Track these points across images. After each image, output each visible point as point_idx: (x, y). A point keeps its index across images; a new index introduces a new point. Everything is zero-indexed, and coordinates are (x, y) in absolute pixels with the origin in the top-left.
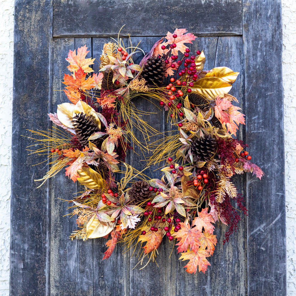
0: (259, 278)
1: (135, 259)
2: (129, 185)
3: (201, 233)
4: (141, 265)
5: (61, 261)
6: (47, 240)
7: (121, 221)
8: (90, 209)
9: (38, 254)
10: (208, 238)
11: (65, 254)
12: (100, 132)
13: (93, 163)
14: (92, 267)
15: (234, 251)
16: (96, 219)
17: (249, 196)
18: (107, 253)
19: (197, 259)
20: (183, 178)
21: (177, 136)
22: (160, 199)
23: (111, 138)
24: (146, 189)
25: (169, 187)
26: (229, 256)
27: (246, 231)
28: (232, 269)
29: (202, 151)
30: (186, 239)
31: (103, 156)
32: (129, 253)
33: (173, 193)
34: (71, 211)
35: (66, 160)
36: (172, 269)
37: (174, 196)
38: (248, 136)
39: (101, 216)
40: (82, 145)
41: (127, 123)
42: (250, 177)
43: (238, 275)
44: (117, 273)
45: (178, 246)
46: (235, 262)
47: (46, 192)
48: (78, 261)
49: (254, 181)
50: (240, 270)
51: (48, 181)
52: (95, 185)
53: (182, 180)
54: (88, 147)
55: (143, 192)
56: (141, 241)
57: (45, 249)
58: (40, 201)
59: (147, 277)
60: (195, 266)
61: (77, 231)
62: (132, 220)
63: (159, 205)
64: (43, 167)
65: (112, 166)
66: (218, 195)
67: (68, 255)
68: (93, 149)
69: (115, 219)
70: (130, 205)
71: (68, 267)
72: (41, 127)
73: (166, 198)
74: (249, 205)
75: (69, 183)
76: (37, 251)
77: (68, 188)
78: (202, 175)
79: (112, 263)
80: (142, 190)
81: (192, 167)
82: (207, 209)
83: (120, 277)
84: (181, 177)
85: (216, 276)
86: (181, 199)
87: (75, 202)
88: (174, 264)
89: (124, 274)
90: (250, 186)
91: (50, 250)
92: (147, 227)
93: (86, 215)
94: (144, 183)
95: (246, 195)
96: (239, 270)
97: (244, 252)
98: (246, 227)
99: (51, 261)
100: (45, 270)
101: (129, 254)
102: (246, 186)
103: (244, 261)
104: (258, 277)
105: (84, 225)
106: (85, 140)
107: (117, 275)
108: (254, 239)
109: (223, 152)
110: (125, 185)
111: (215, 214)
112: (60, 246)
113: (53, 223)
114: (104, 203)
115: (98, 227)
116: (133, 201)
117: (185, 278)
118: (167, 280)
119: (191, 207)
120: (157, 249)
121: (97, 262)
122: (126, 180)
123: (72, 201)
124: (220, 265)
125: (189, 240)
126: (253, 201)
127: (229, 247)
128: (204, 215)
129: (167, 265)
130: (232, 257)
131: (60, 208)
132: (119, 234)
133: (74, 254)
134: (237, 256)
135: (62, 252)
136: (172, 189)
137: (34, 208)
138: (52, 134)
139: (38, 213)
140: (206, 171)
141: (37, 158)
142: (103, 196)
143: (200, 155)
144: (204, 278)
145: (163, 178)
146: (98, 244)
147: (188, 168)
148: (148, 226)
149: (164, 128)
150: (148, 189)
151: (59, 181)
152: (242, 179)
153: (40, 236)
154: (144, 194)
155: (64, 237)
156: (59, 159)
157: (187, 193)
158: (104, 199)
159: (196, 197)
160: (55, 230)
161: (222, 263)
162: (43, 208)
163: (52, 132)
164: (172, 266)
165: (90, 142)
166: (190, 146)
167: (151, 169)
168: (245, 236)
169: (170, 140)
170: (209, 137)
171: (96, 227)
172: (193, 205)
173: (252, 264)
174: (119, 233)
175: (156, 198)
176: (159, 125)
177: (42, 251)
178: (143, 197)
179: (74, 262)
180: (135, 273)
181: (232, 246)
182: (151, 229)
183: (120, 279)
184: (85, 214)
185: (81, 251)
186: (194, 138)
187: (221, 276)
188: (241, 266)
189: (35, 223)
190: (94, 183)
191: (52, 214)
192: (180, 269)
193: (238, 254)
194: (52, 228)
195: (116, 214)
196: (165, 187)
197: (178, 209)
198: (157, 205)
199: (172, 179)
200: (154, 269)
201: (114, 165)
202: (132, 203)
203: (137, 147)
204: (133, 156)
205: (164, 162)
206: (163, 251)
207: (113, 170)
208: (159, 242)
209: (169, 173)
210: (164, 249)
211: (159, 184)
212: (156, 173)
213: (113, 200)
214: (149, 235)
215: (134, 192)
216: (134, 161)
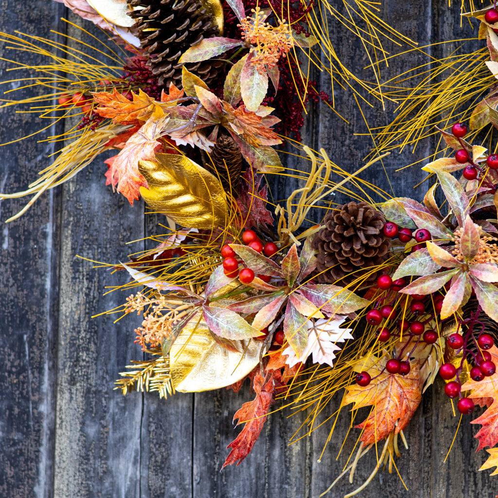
1: (328, 461)
2: (314, 216)
4: (351, 481)
5: (89, 460)
6: (45, 391)
7: (287, 337)
8: (182, 296)
9: (16, 436)
11: (101, 438)
12: (220, 38)
13: (193, 140)
14: (188, 481)
16: (204, 328)
18: (237, 443)
21: (475, 58)
22: (421, 264)
23: (257, 56)
24: (372, 231)
25: (452, 226)
31: (230, 117)
32: (311, 441)
33: (469, 244)
34: (121, 298)
35: (107, 132)
36: (450, 494)
37: (472, 255)
39: (220, 320)
40: (160, 82)
41: (310, 10)
45: (478, 427)
47: (45, 235)
48: (144, 460)
51: (51, 202)
52: (200, 214)
53: (496, 201)
54: (180, 88)
55: (365, 242)
56: (352, 404)
57: (38, 419)
58: (25, 266)
61: (139, 366)
62: (323, 335)
63: (419, 287)
64: (35, 157)
65: (258, 153)
67: (111, 440)
68: (195, 95)
69: (266, 330)
70: (318, 283)
71: (110, 480)
72: (31, 28)
73: (445, 262)
75: (119, 207)
76: (12, 425)
77: (115, 223)
79: (252, 470)
80: (361, 235)
84: (493, 192)
86: (495, 266)
87: (132, 272)
88: (458, 477)
91: (55, 424)
92: (375, 359)
93: (167, 316)
94: (366, 209)
99: (57, 459)
100: (36, 489)
101: (308, 444)
105: (163, 348)
106: (169, 63)
110: (302, 217)
112: (86, 411)
113: (65, 335)
114: (230, 276)
115: (208, 354)
116: (329, 272)
120: (404, 429)
121: (205, 464)
122: (305, 200)
123: (124, 265)
129: (433, 482)
131: (88, 288)
132: (278, 380)
133: (131, 438)
135: (92, 431)
136: (466, 233)
137: (6, 286)
138: (66, 49)
139: (16, 305)
141: (18, 128)
142: (226, 250)
145: (430, 196)
146: (210, 406)
148: (376, 355)
149: (429, 34)
150: (382, 231)
151: (88, 201)
153: (21, 377)
154: (366, 247)
155: (99, 382)
156: (83, 126)
158: (229, 262)
160: (70, 358)
162: (33, 286)
163: (66, 41)
164: (449, 484)
165: (185, 70)
167: (385, 165)
171: (203, 354)
174: (278, 374)
175: (409, 262)
176: (415, 23)
177: (28, 427)
178: (363, 259)
179: (130, 465)
182: (387, 367)
184: (164, 313)
185: (153, 427)
189: (8, 336)
190: (196, 208)
191: (63, 308)
194: (61, 354)
195: (269, 314)
196: (437, 225)
197: (486, 301)
198: (412, 286)
199: (461, 199)
200: (390, 493)
201: (265, 150)
202: (326, 279)
203: (341, 93)
204: (327, 123)
205: (429, 143)
206: (421, 437)
207: (262, 166)
208: (412, 407)
209: (453, 177)
210: (425, 428)
211: (416, 216)
212: (403, 181)
213: (261, 266)
214: (380, 386)
215: (332, 241)
216: (329, 139)
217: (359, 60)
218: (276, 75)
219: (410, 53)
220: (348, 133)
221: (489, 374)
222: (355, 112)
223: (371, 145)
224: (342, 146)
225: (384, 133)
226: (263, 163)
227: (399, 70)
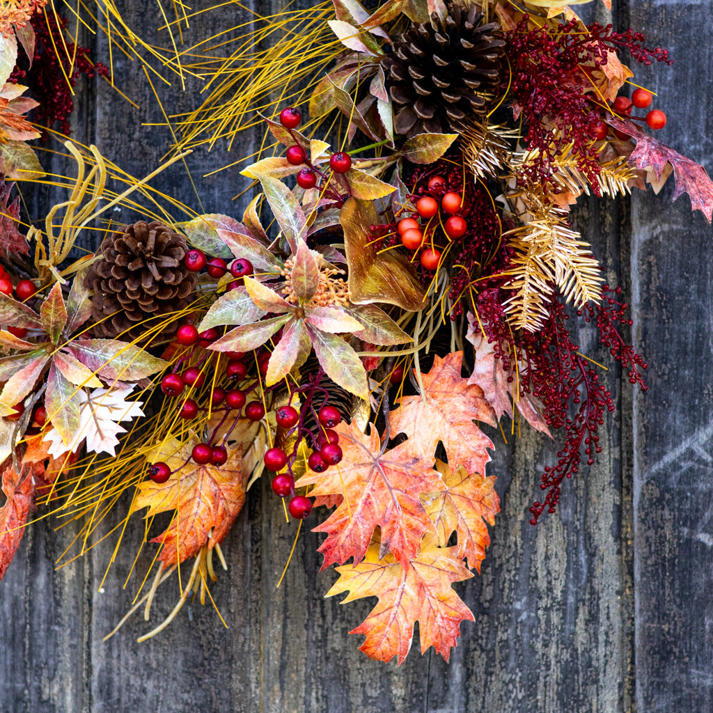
0: (688, 673)
1: (114, 590)
2: (89, 241)
3: (429, 469)
4: (147, 618)
7: (51, 417)
10: (457, 490)
15: (571, 550)
17: (645, 295)
19: (411, 591)
20: (349, 208)
21: (316, 14)
22: (238, 308)
24: (169, 262)
25: (282, 254)
26: (549, 573)
27: (630, 460)
28: (562, 630)
29: (439, 83)
30: (360, 502)
32: (90, 561)
33: (304, 280)
36: (288, 631)
37: (309, 295)
38: (640, 23)
42: (646, 210)
43: (590, 659)
44: (31, 655)
45: (325, 535)
46: (578, 601)
49: (666, 227)
50: (602, 638)
53: (343, 217)
55: (158, 278)
56: (145, 510)
59: (172, 671)
60: (405, 626)
62: (102, 412)
63: (235, 341)
65: (6, 151)
66: (519, 295)
69: (20, 406)
70: (93, 336)
73: (271, 305)
74: (644, 339)
78: (438, 198)
79: (7, 606)
80: (153, 268)
81: (385, 162)
82: (456, 357)
83: (45, 673)
84: (339, 205)
85: (488, 665)
86: (342, 311)
88: (299, 608)
89: (66, 659)
90: (650, 254)
92: (178, 444)
94: (160, 231)
95: (629, 294)
96: (596, 635)
97: (619, 552)
98: (630, 437)
101: (86, 566)
102: (629, 252)
103: (618, 593)
104: (682, 671)
107: (30, 659)
108: (667, 496)
109: (542, 86)
110: (69, 244)
111: (495, 380)
116: (109, 321)
117: (347, 672)
118: (264, 685)
119: (383, 349)
120: (221, 542)
122: (71, 219)
124: (507, 612)
125: (377, 507)
126: (661, 321)
127: (549, 529)
128: (445, 387)
129: (264, 615)
130: (562, 577)
132: (40, 477)
134: (585, 570)
136: (299, 264)
140: (455, 178)
143: (426, 103)
144: (434, 672)
145: (251, 212)
147: (368, 163)
148: (179, 438)
150: (183, 262)
152: (609, 218)
154: (160, 285)
157: (371, 285)
159: (410, 301)
161: (518, 605)
164: (286, 618)
166: (377, 61)
167: (190, 169)
168: (625, 481)
169: (277, 35)
170: (473, 18)
172: (395, 340)
173: (657, 608)
174: (40, 469)
175: (221, 306)
178: (157, 302)
180: (115, 654)
181: (565, 524)
182: (194, 455)
183: (44, 681)
186: (399, 23)
187: (512, 664)
188: (602, 618)
192: (325, 635)
193: (590, 562)
195: (24, 383)
196: (261, 253)
197: (329, 360)
198: (225, 340)
199: (295, 216)
200: (204, 632)
201: (17, 147)
202: (105, 331)
203: (126, 65)
204: (108, 108)
205: (253, 136)
206: (245, 552)
207: (12, 170)
208: (231, 510)
209: (283, 184)
210: (252, 540)
211: (231, 241)
212: (216, 191)
213: (10, 315)
214: (185, 482)
215: (112, 277)
216: (110, 130)
217: (152, 17)
218: (30, 39)
219: (225, 7)
220: (138, 121)
221: (334, 463)
222: (147, 92)
223: (170, 139)
224: (130, 141)
225: (189, 122)
226: (13, 166)
227: (210, 31)
